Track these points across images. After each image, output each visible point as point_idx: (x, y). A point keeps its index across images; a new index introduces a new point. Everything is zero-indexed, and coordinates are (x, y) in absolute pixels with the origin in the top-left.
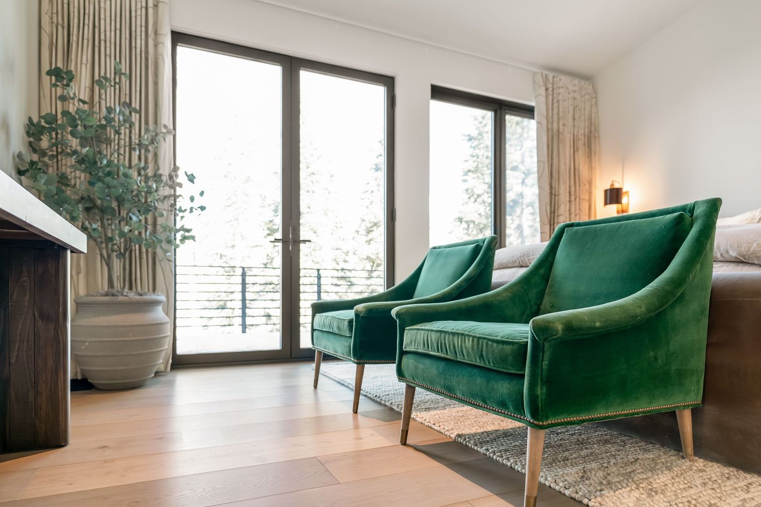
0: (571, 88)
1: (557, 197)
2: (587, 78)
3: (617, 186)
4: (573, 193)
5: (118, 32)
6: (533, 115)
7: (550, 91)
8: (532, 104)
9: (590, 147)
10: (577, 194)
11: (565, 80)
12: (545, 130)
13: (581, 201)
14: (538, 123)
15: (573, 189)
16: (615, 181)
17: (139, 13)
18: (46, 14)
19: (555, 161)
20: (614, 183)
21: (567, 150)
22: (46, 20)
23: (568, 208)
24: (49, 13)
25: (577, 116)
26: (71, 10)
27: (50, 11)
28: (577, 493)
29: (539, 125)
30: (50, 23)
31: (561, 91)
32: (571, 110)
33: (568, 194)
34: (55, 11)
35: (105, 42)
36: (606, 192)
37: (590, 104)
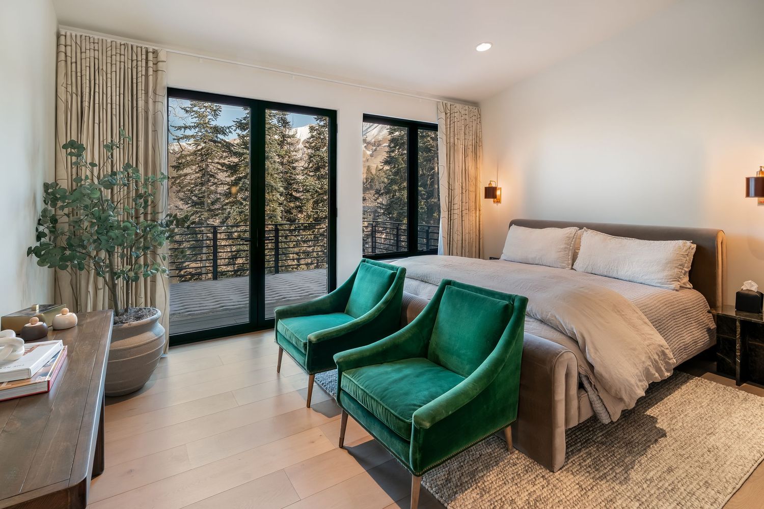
0: (463, 112)
1: (453, 191)
2: (475, 104)
3: (494, 185)
4: (464, 188)
5: (122, 96)
7: (449, 114)
8: (436, 122)
9: (476, 154)
10: (467, 188)
11: (459, 106)
12: (445, 143)
13: (470, 192)
15: (464, 185)
17: (139, 80)
18: (62, 86)
19: (452, 166)
20: (492, 183)
21: (460, 156)
22: (62, 90)
23: (461, 199)
24: (65, 85)
25: (467, 133)
26: (84, 81)
27: (65, 82)
28: (442, 497)
29: (441, 139)
30: (66, 93)
31: (456, 115)
32: (463, 128)
33: (461, 189)
34: (69, 82)
35: (111, 104)
36: (486, 189)
37: (476, 123)
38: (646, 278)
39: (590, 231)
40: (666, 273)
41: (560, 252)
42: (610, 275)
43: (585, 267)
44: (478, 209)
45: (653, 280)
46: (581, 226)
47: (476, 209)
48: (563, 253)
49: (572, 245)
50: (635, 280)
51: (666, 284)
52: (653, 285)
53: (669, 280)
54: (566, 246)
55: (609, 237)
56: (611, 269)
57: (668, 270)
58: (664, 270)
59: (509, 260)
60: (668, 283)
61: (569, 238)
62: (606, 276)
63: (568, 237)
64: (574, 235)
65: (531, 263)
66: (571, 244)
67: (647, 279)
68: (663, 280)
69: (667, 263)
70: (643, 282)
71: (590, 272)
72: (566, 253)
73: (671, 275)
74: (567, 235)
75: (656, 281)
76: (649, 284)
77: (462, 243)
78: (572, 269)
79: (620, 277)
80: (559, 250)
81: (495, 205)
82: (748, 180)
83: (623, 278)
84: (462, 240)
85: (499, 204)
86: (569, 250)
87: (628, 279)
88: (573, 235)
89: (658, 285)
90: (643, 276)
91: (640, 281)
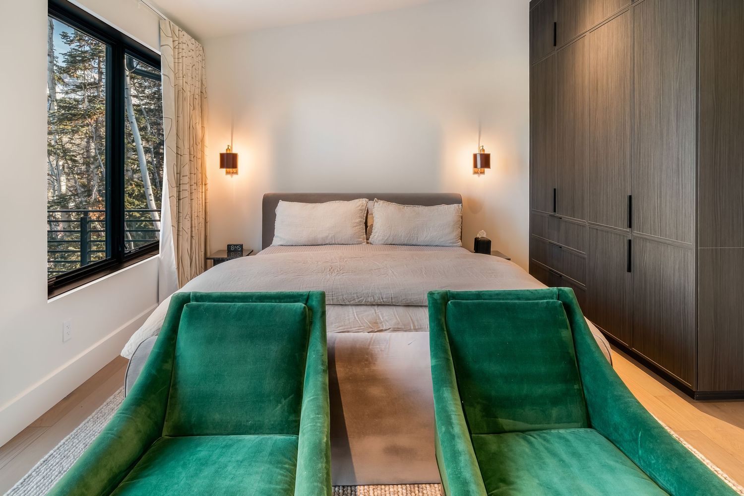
4: (192, 153)
10: (195, 154)
11: (186, 36)
12: (173, 84)
14: (164, 75)
19: (180, 119)
23: (189, 168)
29: (167, 77)
31: (184, 47)
33: (189, 154)
36: (222, 156)
39: (381, 202)
42: (410, 243)
43: (386, 239)
46: (371, 197)
47: (202, 182)
48: (359, 227)
51: (455, 243)
52: (447, 245)
53: (457, 239)
56: (412, 237)
57: (456, 231)
58: (453, 231)
59: (289, 244)
60: (457, 241)
61: (361, 210)
65: (320, 243)
68: (454, 240)
71: (389, 243)
72: (361, 227)
74: (359, 208)
78: (368, 243)
79: (418, 244)
80: (355, 225)
81: (229, 176)
82: (475, 156)
85: (235, 176)
88: (364, 207)
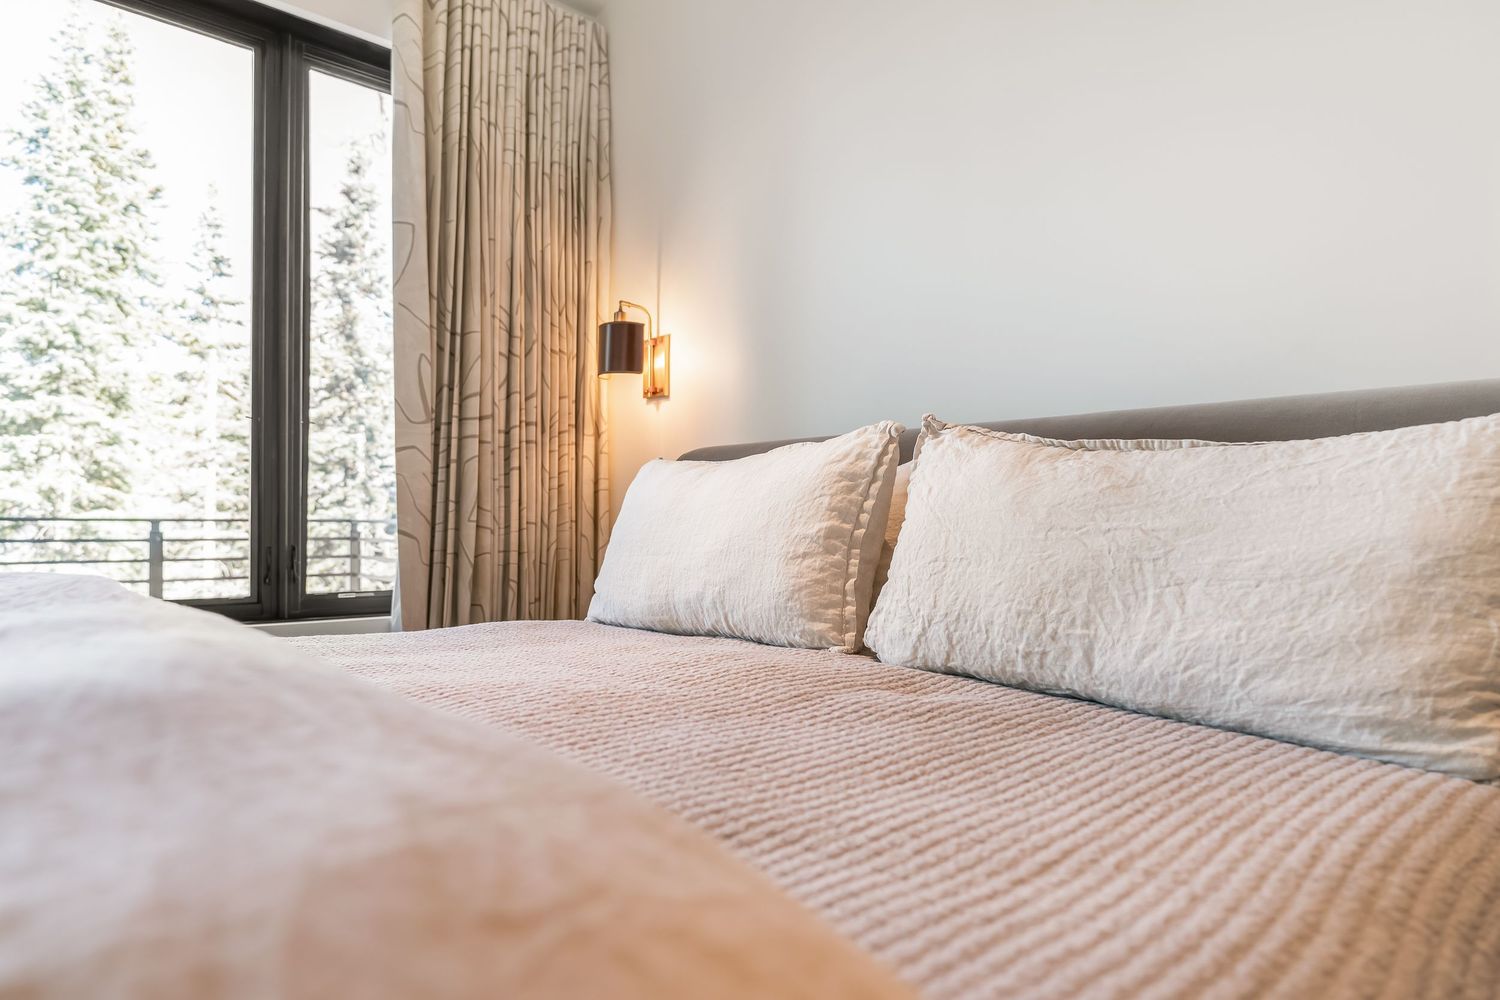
1: (458, 340)
3: (632, 316)
6: (388, 77)
8: (385, 42)
12: (421, 126)
14: (396, 102)
15: (519, 319)
16: (630, 304)
19: (455, 229)
20: (625, 309)
21: (500, 198)
23: (500, 376)
29: (402, 107)
31: (480, 17)
32: (518, 83)
33: (501, 335)
37: (583, 80)
38: (1279, 687)
40: (1422, 651)
41: (805, 556)
42: (1049, 678)
43: (917, 630)
44: (589, 429)
45: (1326, 702)
47: (578, 426)
49: (865, 518)
50: (1202, 704)
51: (1423, 735)
53: (1445, 704)
54: (836, 523)
55: (1050, 449)
56: (1054, 637)
57: (1440, 626)
58: (1404, 627)
60: (1444, 722)
61: (853, 477)
62: (1022, 686)
63: (842, 476)
64: (879, 463)
65: (687, 626)
66: (861, 510)
67: (1280, 702)
68: (1407, 707)
69: (1426, 577)
70: (1257, 722)
71: (939, 663)
72: (833, 565)
73: (1461, 665)
74: (842, 465)
75: (1352, 710)
76: (1302, 732)
77: (506, 565)
78: (862, 650)
79: (1103, 691)
80: (801, 550)
81: (652, 406)
83: (1124, 695)
84: (507, 551)
85: (664, 404)
86: (850, 548)
87: (1154, 701)
88: (871, 462)
89: (1368, 740)
90: (1252, 675)
91: (1235, 716)
